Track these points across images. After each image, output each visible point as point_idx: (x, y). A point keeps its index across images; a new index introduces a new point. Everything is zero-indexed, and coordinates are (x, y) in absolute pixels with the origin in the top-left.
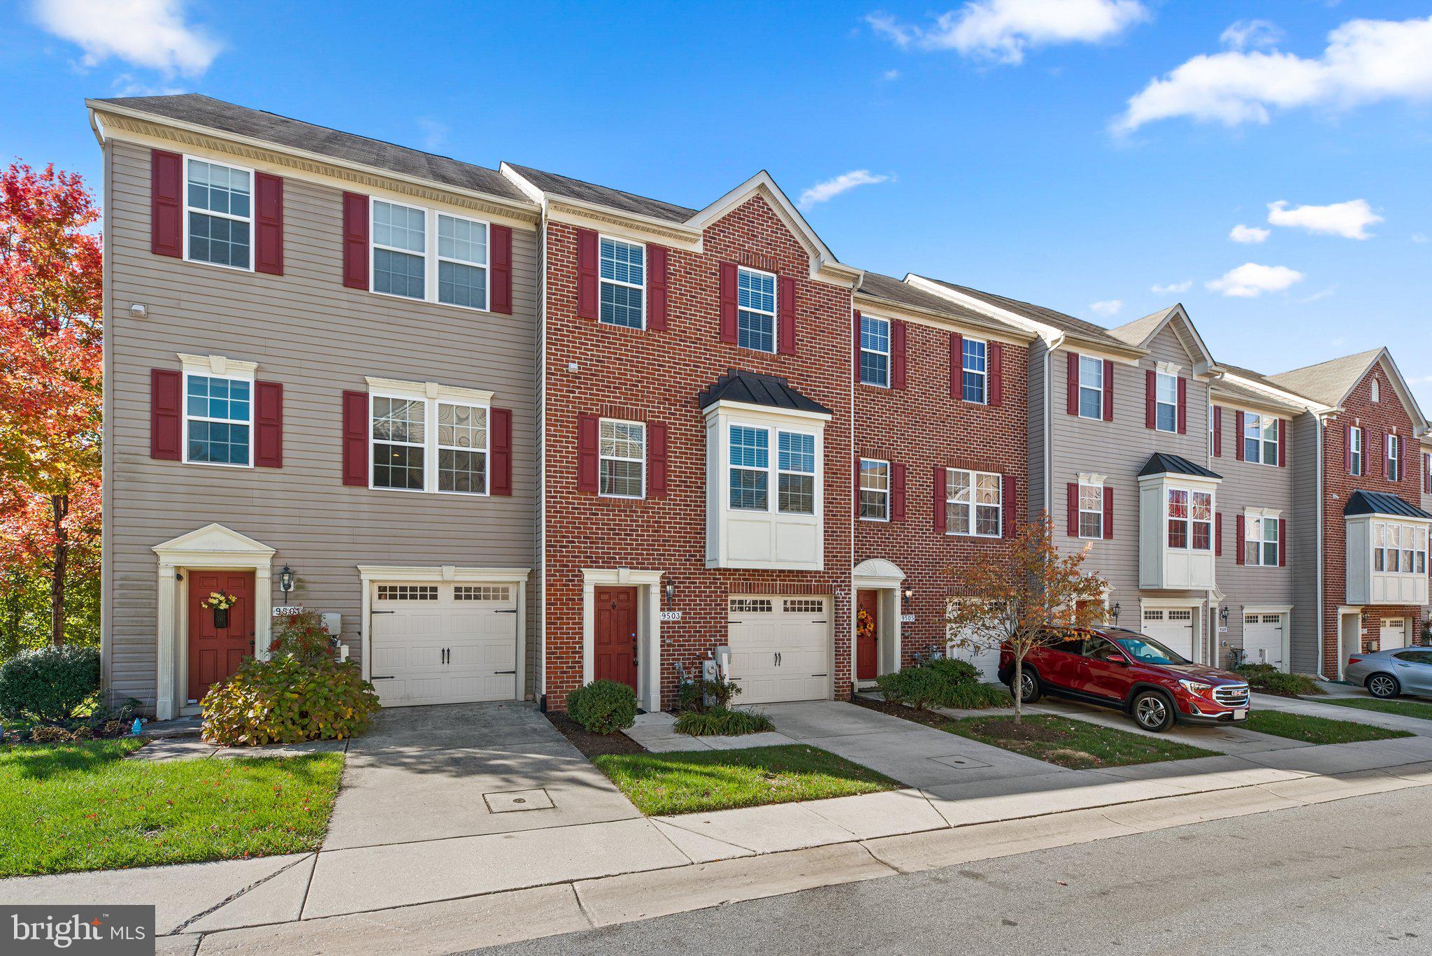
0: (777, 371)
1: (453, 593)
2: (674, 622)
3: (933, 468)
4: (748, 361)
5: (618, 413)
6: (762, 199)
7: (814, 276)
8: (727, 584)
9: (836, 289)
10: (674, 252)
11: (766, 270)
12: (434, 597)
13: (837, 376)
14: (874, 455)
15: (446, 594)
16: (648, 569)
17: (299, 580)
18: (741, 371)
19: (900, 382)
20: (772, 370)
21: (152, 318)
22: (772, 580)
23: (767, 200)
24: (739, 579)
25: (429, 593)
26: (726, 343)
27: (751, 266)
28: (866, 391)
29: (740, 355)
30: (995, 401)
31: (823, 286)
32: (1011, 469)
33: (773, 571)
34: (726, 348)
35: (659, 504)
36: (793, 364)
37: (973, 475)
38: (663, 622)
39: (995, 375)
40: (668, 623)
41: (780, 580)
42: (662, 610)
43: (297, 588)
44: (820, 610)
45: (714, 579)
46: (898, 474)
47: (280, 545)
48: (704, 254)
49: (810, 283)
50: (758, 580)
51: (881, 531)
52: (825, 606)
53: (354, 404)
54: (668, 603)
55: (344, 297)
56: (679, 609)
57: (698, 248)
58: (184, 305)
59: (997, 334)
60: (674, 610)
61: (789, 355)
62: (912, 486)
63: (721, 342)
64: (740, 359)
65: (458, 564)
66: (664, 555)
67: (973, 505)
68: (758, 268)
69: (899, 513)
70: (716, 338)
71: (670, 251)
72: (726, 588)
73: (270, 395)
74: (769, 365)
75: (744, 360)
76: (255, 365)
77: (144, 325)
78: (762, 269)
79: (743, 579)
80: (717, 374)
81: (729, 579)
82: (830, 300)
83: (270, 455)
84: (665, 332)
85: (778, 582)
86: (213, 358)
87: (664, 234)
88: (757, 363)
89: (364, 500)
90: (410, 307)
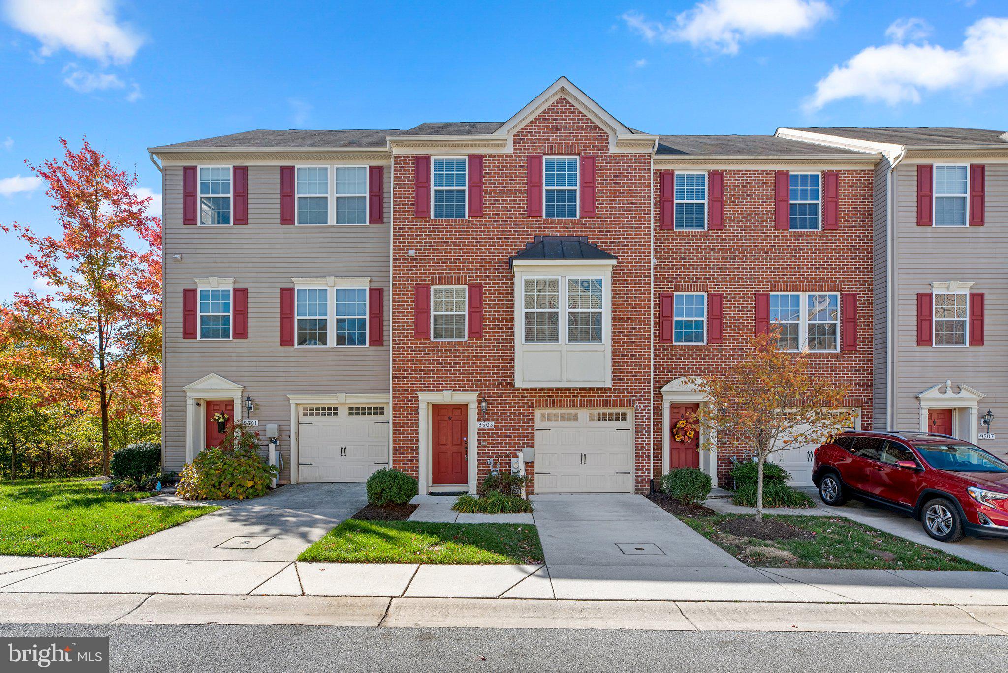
0: (578, 231)
1: (348, 411)
2: (488, 430)
3: (755, 294)
4: (552, 228)
5: (445, 281)
6: (565, 99)
7: (613, 149)
8: (533, 400)
9: (636, 156)
10: (489, 157)
11: (568, 154)
12: (336, 414)
13: (636, 228)
14: (689, 288)
15: (343, 411)
16: (468, 391)
17: (257, 405)
18: (545, 236)
19: (717, 224)
20: (573, 231)
21: (184, 261)
22: (573, 396)
23: (569, 99)
24: (544, 396)
25: (334, 411)
26: (533, 217)
27: (555, 154)
28: (680, 236)
29: (544, 224)
30: (832, 224)
31: (622, 156)
32: (851, 286)
33: (574, 389)
34: (533, 221)
35: (477, 343)
36: (593, 223)
37: (804, 297)
38: (479, 430)
39: (831, 202)
40: (484, 430)
41: (581, 396)
42: (478, 420)
43: (256, 409)
44: (625, 419)
45: (522, 397)
46: (716, 303)
47: (246, 384)
48: (514, 153)
49: (610, 156)
50: (561, 396)
51: (696, 352)
52: (628, 417)
53: (287, 295)
54: (483, 416)
55: (281, 231)
56: (493, 420)
57: (509, 149)
58: (198, 251)
59: (832, 163)
60: (489, 420)
61: (589, 217)
62: (729, 312)
63: (528, 217)
64: (544, 228)
65: (346, 392)
66: (481, 380)
67: (804, 324)
68: (562, 154)
69: (716, 336)
70: (524, 214)
71: (484, 156)
72: (532, 403)
73: (241, 295)
74: (571, 228)
75: (548, 228)
76: (232, 280)
77: (179, 266)
78: (565, 154)
79: (548, 396)
80: (525, 242)
81: (536, 396)
82: (630, 166)
83: (241, 332)
84: (481, 217)
85: (579, 398)
86: (211, 279)
87: (479, 145)
88: (560, 228)
89: (292, 354)
90: (320, 230)
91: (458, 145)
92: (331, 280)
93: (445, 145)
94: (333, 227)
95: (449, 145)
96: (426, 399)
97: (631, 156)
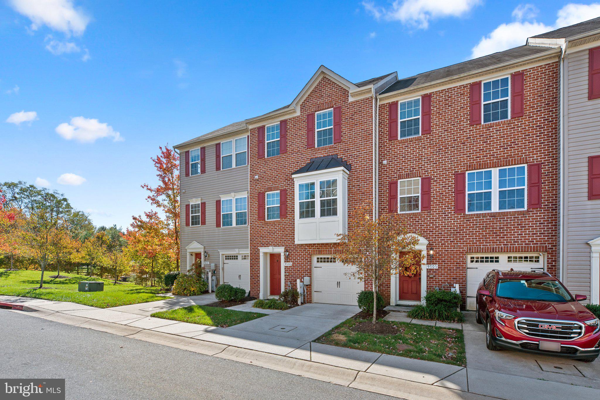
0: (332, 152)
2: (290, 267)
3: (454, 174)
4: (319, 153)
5: (270, 189)
6: (326, 77)
7: (351, 99)
8: (310, 251)
9: (364, 100)
10: (289, 120)
11: (327, 108)
12: (237, 259)
13: (364, 144)
14: (408, 176)
15: (240, 257)
16: (280, 246)
17: (209, 255)
18: (316, 158)
19: (427, 131)
20: (330, 153)
21: (186, 192)
22: (330, 248)
24: (315, 248)
25: (235, 257)
26: (309, 148)
27: (321, 110)
28: (402, 143)
29: (315, 151)
30: (518, 113)
31: (356, 102)
32: (535, 158)
33: (331, 244)
34: (309, 151)
35: (284, 221)
36: (341, 146)
37: (495, 172)
38: (286, 267)
39: (518, 95)
40: (287, 267)
41: (334, 248)
42: (285, 262)
43: (209, 257)
45: (305, 249)
46: (426, 183)
47: (205, 245)
48: (301, 115)
49: (350, 104)
50: (324, 248)
53: (218, 203)
54: (287, 259)
55: (216, 174)
56: (291, 262)
57: (298, 113)
58: (190, 187)
59: (517, 66)
60: (290, 262)
61: (338, 143)
62: (435, 188)
63: (307, 149)
64: (315, 153)
65: (239, 248)
66: (286, 240)
67: (495, 191)
68: (324, 109)
70: (305, 148)
71: (287, 120)
72: (310, 252)
73: (203, 204)
74: (329, 151)
75: (317, 153)
76: (200, 199)
77: (185, 195)
78: (326, 109)
79: (317, 248)
80: (306, 163)
81: (311, 248)
82: (360, 107)
83: (204, 223)
84: (286, 153)
86: (193, 199)
87: (284, 115)
88: (323, 152)
89: (220, 231)
90: (229, 171)
91: (275, 118)
92: (233, 194)
93: (269, 119)
94: (234, 169)
95: (271, 119)
96: (263, 250)
97: (361, 101)
